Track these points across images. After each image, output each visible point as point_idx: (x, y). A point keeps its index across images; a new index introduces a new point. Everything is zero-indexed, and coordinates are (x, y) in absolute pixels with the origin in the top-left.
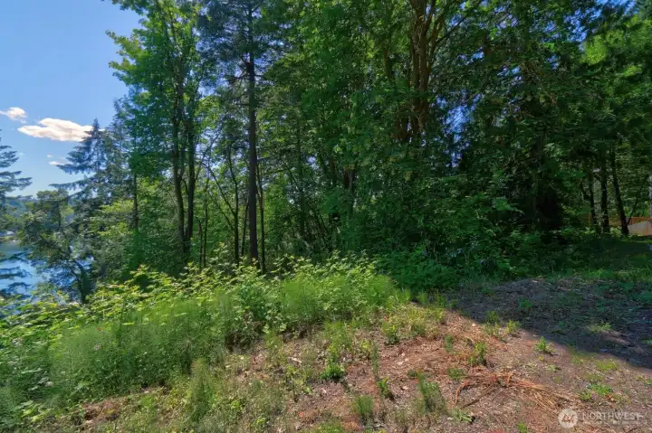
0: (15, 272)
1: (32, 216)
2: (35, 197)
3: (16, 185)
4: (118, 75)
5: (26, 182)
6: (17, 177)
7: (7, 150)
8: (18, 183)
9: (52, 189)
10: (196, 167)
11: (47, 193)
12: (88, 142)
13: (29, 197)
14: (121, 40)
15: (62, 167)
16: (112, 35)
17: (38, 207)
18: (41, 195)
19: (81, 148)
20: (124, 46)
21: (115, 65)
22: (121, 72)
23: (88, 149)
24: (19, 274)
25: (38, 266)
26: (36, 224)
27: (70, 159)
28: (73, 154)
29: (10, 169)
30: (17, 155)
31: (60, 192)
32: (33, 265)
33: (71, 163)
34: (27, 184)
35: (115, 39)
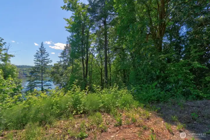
0: (49, 85)
1: (52, 70)
2: (53, 65)
3: (49, 62)
4: (67, 30)
5: (51, 61)
6: (49, 60)
7: (47, 53)
8: (49, 61)
9: (57, 63)
10: (89, 55)
11: (56, 64)
12: (65, 50)
13: (52, 65)
14: (67, 20)
15: (59, 57)
16: (65, 19)
17: (54, 67)
18: (55, 64)
19: (63, 51)
20: (68, 21)
21: (66, 27)
22: (68, 29)
23: (65, 52)
24: (50, 85)
25: (54, 83)
26: (53, 72)
27: (61, 55)
28: (61, 53)
29: (48, 58)
30: (49, 54)
31: (59, 64)
32: (53, 83)
33: (61, 56)
34: (52, 62)
35: (66, 20)
